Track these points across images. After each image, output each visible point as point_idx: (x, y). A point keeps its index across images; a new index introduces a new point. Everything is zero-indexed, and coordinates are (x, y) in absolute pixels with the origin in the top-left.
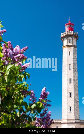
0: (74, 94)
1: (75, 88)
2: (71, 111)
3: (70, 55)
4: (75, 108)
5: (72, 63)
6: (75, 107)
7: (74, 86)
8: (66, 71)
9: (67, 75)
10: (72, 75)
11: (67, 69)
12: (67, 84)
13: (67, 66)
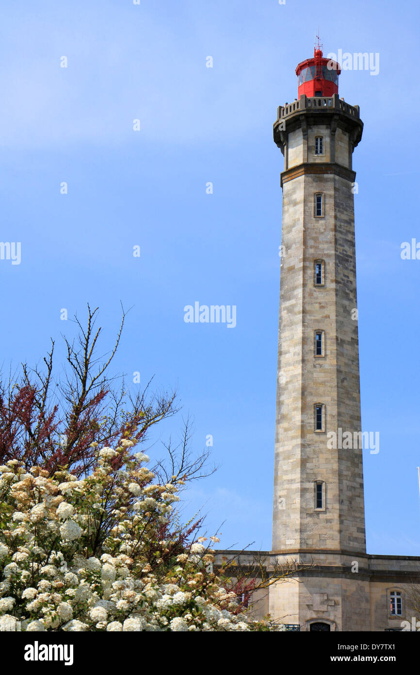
0: (339, 414)
1: (345, 383)
2: (319, 505)
3: (319, 213)
4: (341, 490)
5: (328, 256)
6: (340, 482)
7: (339, 371)
8: (299, 292)
9: (304, 312)
10: (328, 317)
11: (304, 285)
12: (303, 361)
13: (304, 269)
